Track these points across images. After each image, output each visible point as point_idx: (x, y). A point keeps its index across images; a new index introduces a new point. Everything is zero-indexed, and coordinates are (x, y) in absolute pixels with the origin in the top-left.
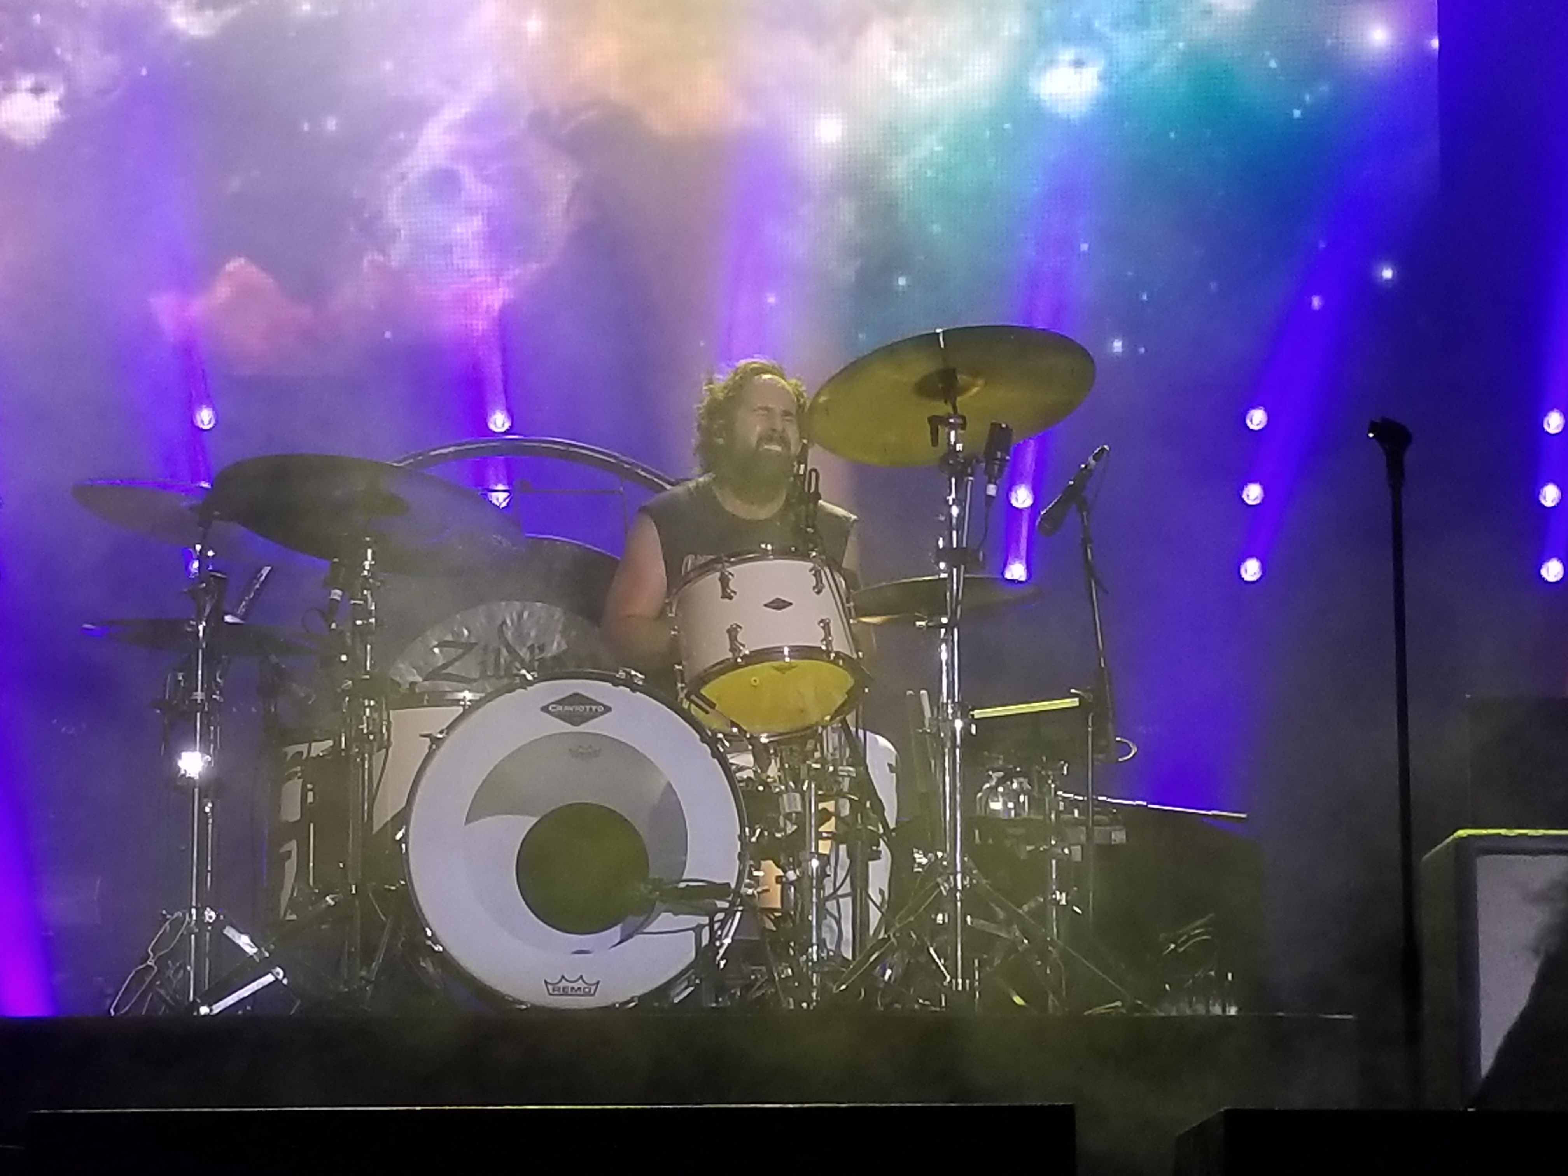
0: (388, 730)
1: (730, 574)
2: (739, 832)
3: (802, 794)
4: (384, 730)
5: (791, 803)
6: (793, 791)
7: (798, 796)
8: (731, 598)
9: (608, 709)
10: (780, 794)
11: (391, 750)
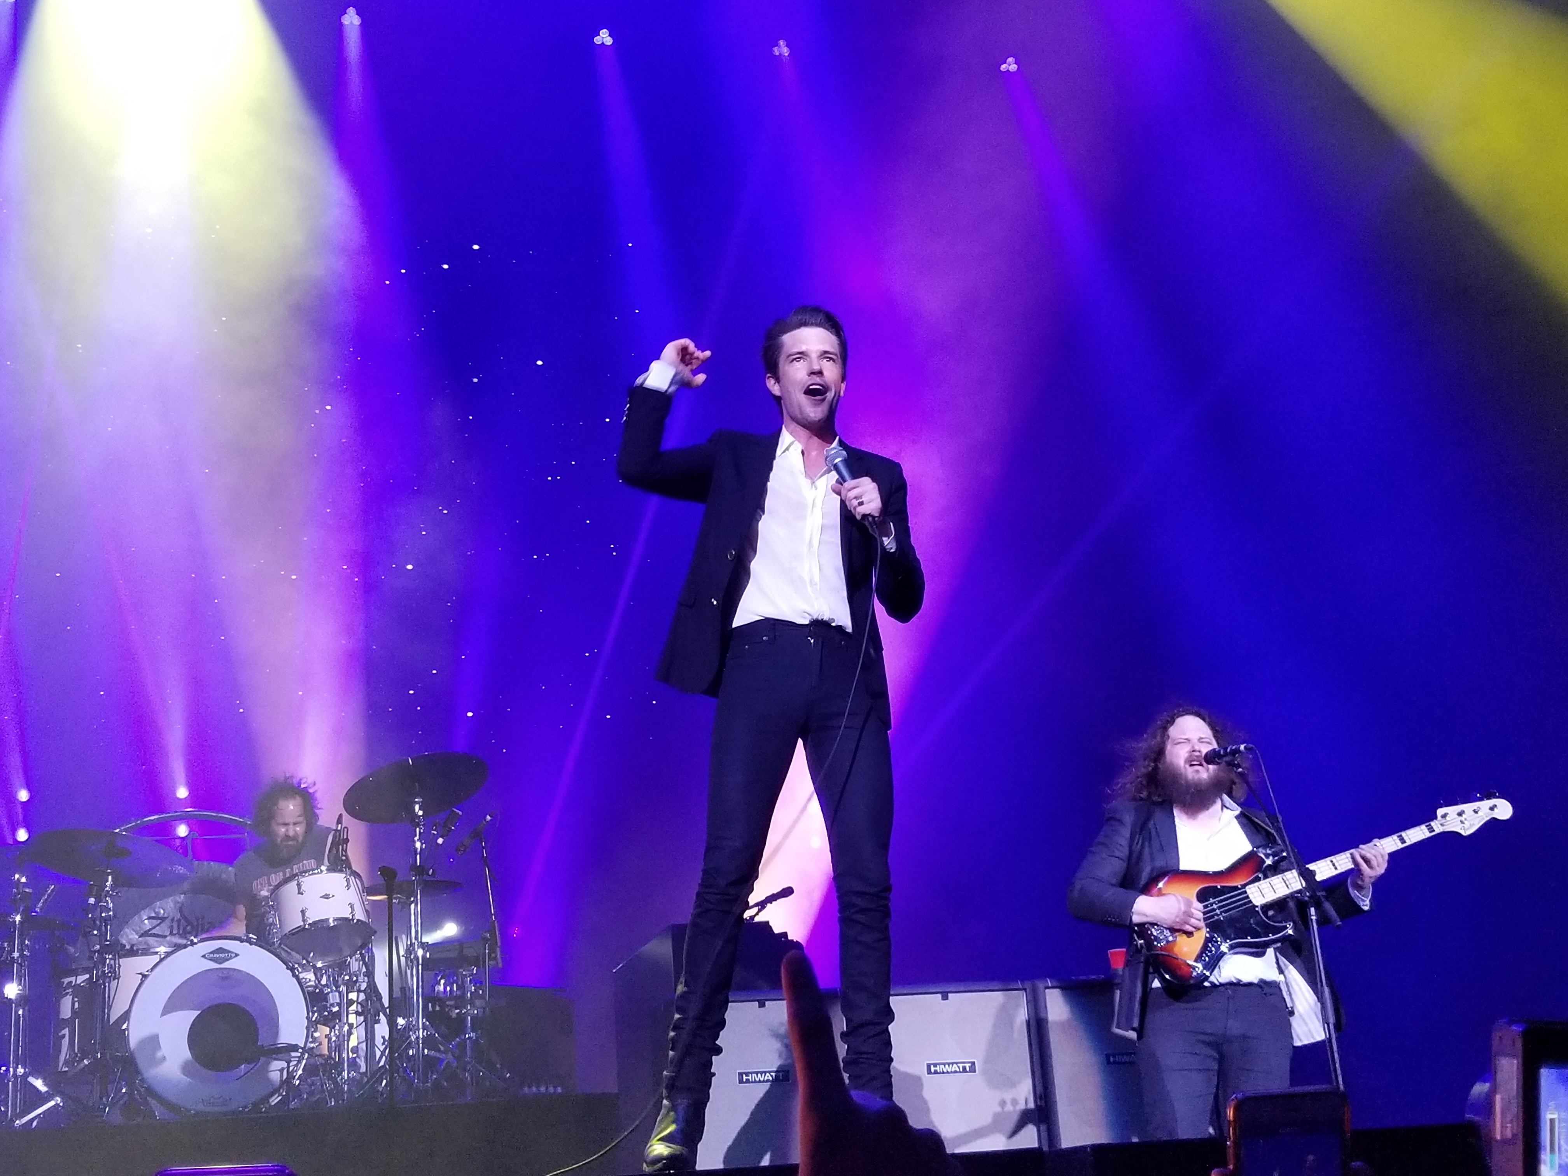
0: (119, 969)
1: (302, 881)
2: (306, 1015)
3: (340, 993)
4: (117, 970)
5: (334, 998)
6: (335, 991)
7: (337, 994)
8: (302, 894)
9: (237, 955)
10: (328, 993)
11: (120, 980)
